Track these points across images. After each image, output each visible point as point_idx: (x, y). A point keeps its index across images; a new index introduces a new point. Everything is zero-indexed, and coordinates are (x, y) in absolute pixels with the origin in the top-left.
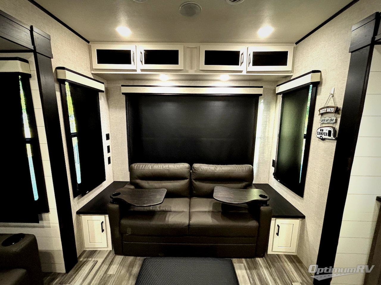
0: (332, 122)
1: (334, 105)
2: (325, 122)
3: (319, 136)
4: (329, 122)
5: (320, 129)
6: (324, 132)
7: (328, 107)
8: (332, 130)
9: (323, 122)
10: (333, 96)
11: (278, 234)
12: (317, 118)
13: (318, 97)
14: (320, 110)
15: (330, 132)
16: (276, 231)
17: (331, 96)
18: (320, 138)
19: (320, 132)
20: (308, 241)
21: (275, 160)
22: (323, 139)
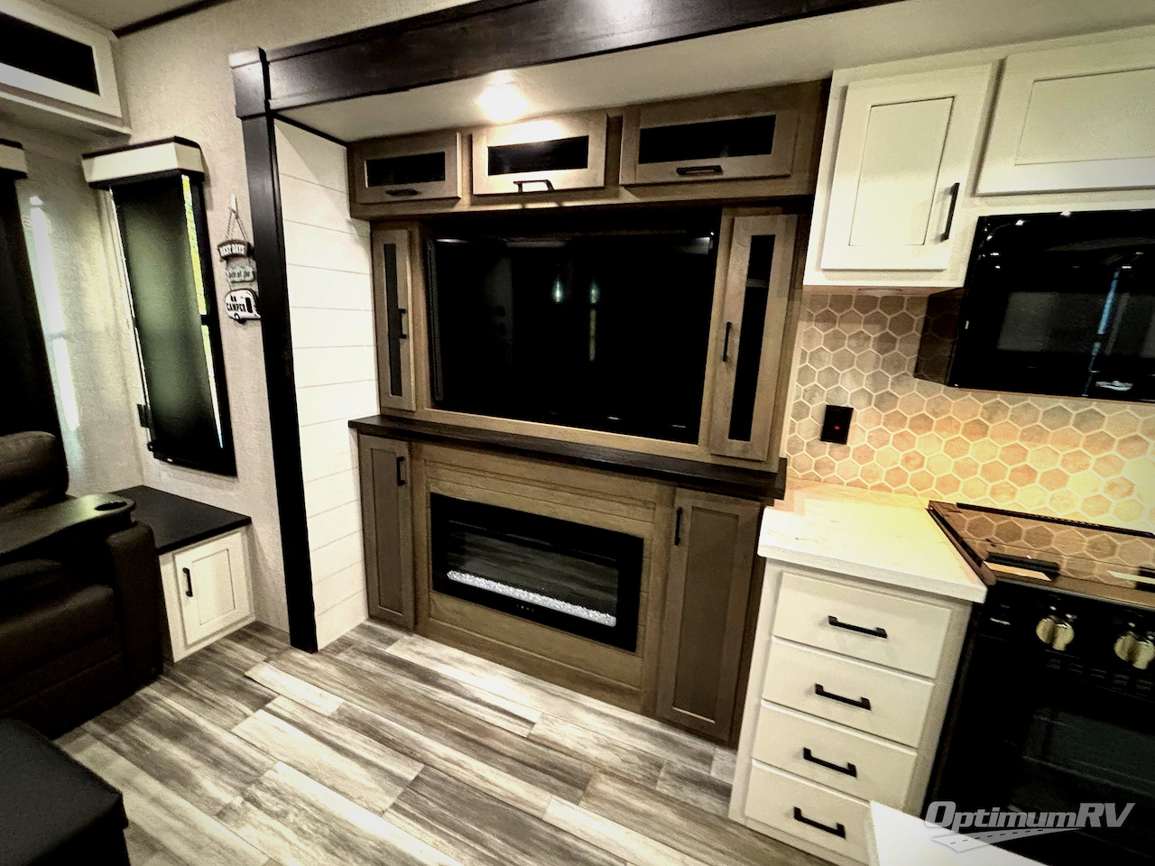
0: (247, 279)
1: (242, 239)
2: (237, 279)
3: (232, 313)
4: (242, 278)
5: (229, 297)
6: (238, 302)
7: (232, 242)
8: (251, 297)
9: (232, 279)
10: (237, 217)
11: (190, 593)
12: (219, 269)
13: (209, 214)
14: (221, 249)
15: (248, 300)
16: (184, 588)
17: (233, 215)
18: (235, 319)
19: (232, 303)
20: (266, 566)
21: (143, 403)
22: (242, 321)
